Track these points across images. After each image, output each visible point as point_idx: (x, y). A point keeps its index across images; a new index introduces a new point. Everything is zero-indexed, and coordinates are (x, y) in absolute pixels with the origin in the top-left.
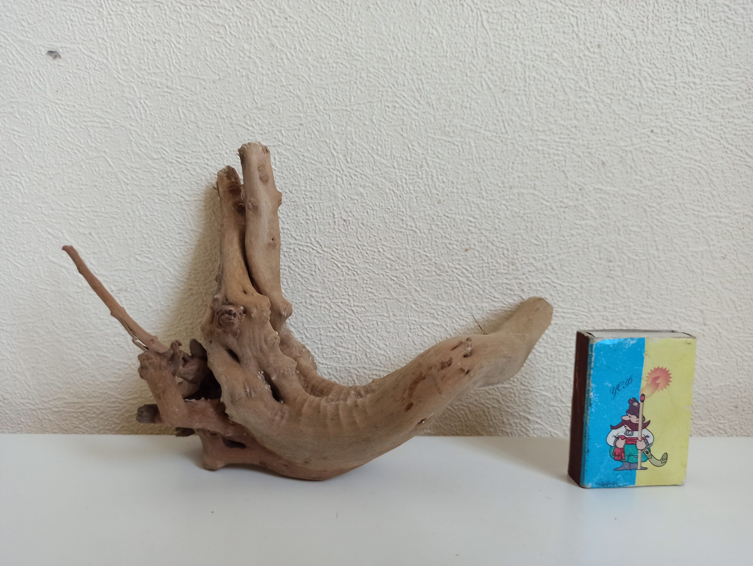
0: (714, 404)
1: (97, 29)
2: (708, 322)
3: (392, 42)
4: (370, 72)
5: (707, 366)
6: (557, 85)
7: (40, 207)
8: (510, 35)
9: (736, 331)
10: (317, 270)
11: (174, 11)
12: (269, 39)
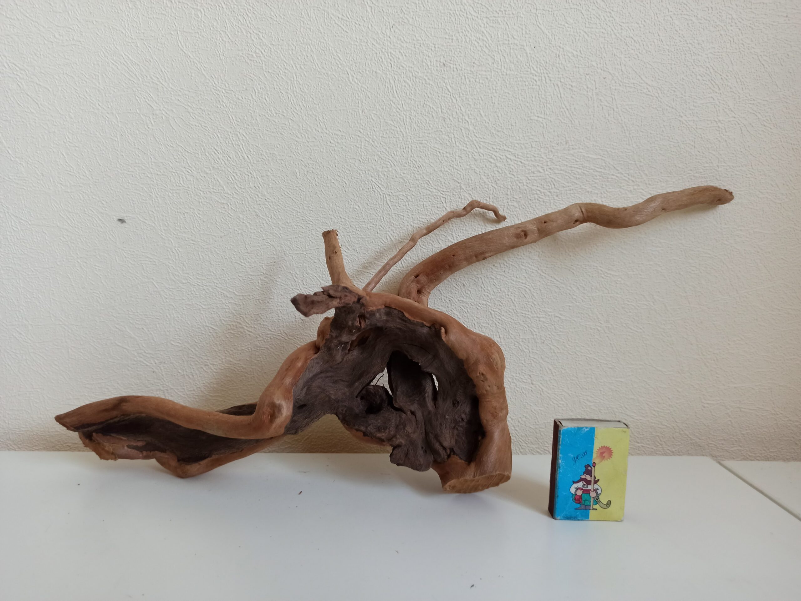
0: (541, 434)
1: (149, 205)
2: (534, 383)
3: (331, 213)
4: (318, 231)
5: (535, 410)
6: (434, 238)
7: (111, 312)
8: (404, 209)
9: (553, 388)
10: (285, 350)
11: (197, 195)
12: (255, 212)
